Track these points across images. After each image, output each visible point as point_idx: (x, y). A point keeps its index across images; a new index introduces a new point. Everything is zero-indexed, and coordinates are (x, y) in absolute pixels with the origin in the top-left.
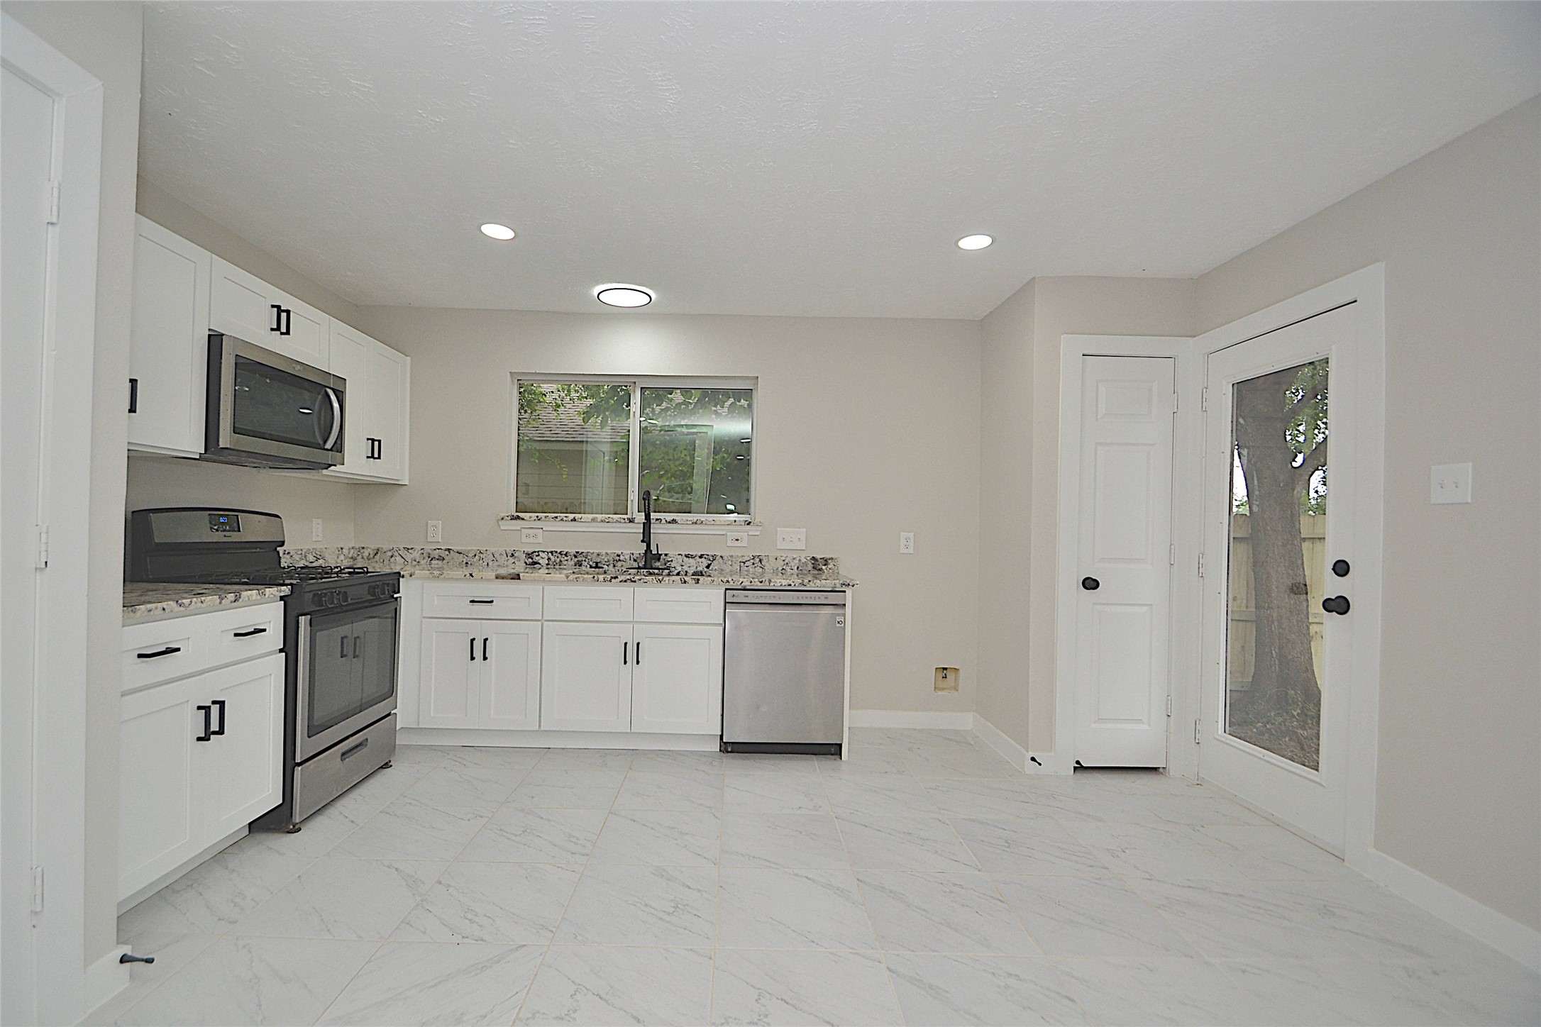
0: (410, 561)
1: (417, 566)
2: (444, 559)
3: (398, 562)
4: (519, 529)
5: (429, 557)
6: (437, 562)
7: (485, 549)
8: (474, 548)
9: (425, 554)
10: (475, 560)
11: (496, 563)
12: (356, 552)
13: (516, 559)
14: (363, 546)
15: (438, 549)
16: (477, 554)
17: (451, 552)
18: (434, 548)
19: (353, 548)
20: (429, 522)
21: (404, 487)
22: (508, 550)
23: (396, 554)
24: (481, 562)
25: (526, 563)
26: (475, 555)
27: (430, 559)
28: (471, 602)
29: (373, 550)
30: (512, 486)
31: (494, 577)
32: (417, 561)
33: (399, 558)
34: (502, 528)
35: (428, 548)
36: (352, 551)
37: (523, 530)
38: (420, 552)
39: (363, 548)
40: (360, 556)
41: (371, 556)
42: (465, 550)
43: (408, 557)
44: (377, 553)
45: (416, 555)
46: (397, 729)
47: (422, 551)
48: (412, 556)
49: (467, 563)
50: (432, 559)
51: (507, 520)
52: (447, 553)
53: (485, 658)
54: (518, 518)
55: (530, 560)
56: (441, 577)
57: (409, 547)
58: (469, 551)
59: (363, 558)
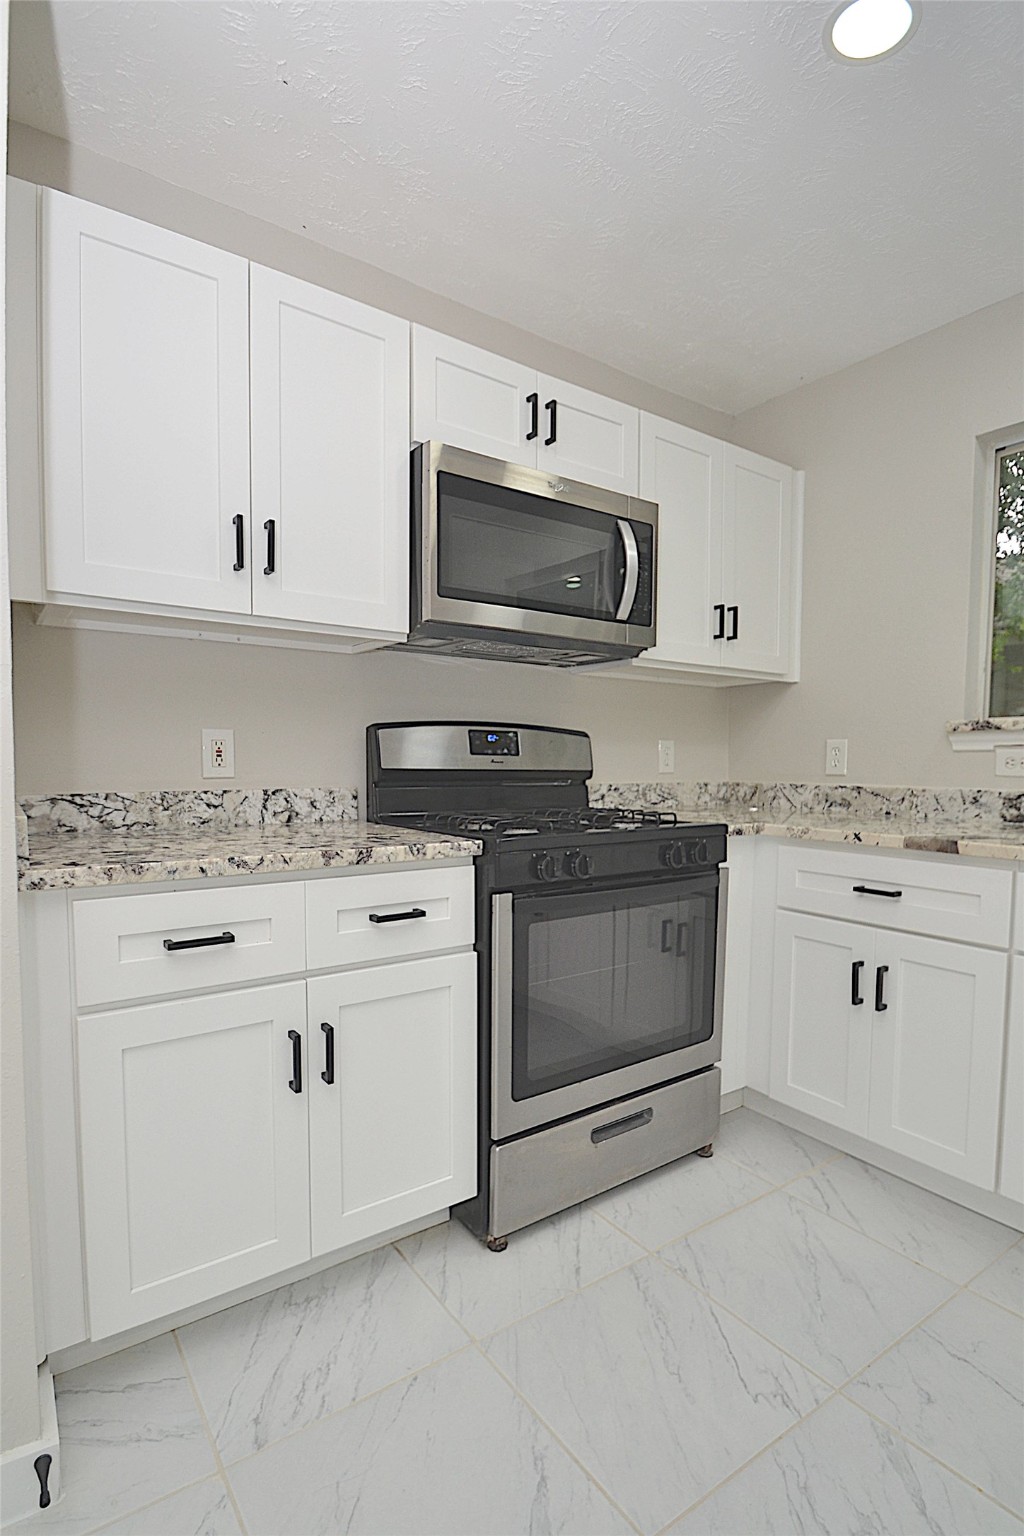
0: (799, 807)
1: (809, 815)
2: (849, 805)
3: (782, 808)
4: (992, 748)
5: (827, 801)
6: (839, 809)
7: (921, 788)
8: (901, 787)
9: (821, 796)
10: (903, 806)
11: (941, 816)
12: (729, 790)
13: (983, 808)
14: (737, 781)
15: (842, 787)
16: (907, 797)
17: (862, 792)
18: (835, 785)
19: (724, 784)
20: (829, 741)
21: (796, 685)
22: (966, 790)
23: (780, 794)
24: (914, 811)
25: (1003, 817)
26: (903, 799)
27: (828, 804)
28: (856, 889)
29: (751, 788)
30: (982, 666)
31: (903, 846)
32: (809, 806)
33: (783, 801)
34: (955, 748)
35: (827, 785)
36: (724, 789)
37: (998, 751)
38: (813, 792)
39: (738, 785)
40: (734, 797)
41: (748, 797)
42: (886, 790)
43: (797, 800)
44: (755, 792)
45: (807, 796)
46: (722, 1093)
47: (817, 790)
48: (802, 798)
49: (888, 813)
50: (831, 805)
51: (963, 732)
52: (855, 794)
54: (988, 726)
55: (1014, 812)
56: (805, 836)
57: (799, 784)
58: (892, 792)
59: (737, 799)
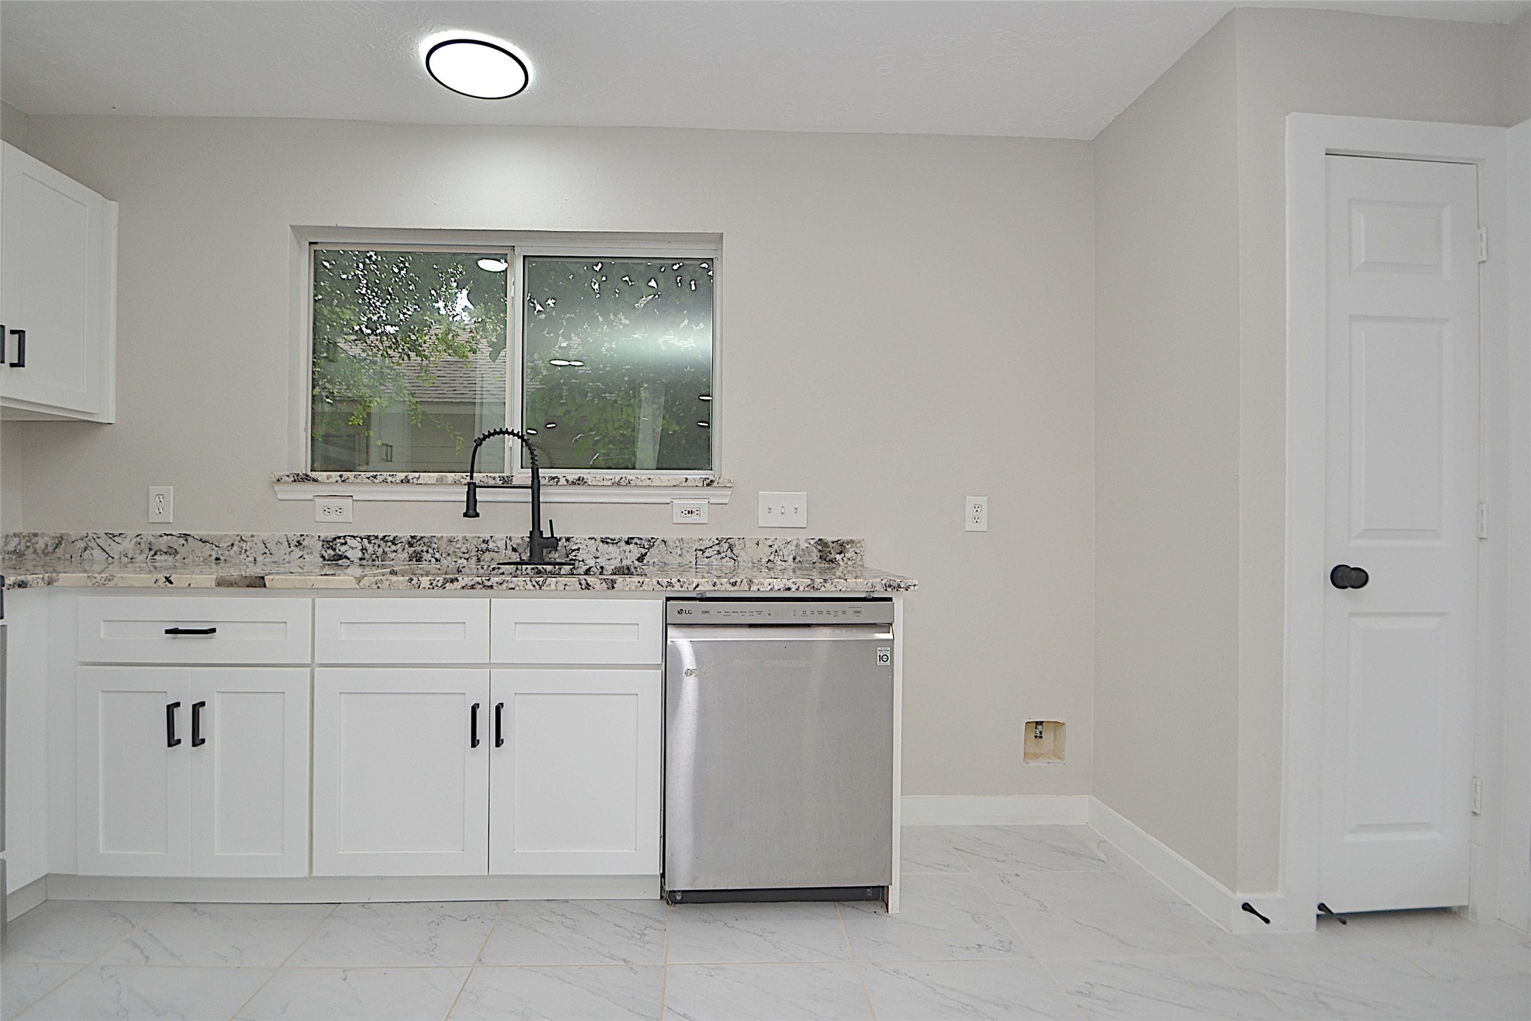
0: (117, 557)
1: (130, 565)
2: (176, 552)
3: (97, 559)
4: (311, 498)
5: (150, 550)
6: (164, 557)
7: (249, 534)
8: (230, 533)
9: (143, 545)
10: (232, 552)
11: (269, 559)
12: (23, 542)
13: (306, 550)
14: (35, 532)
15: (167, 535)
16: (237, 543)
17: (190, 539)
18: (159, 533)
19: (15, 535)
20: (150, 487)
21: (111, 426)
22: (290, 535)
23: (93, 544)
24: (243, 556)
25: (323, 557)
26: (232, 545)
27: (152, 553)
28: (168, 632)
29: (54, 538)
30: (302, 425)
31: (214, 585)
32: (130, 556)
33: (97, 552)
34: (280, 497)
35: (149, 533)
36: (16, 540)
37: (317, 500)
38: (134, 540)
39: (36, 535)
40: (31, 550)
41: (50, 549)
42: (215, 536)
43: (115, 550)
44: (60, 543)
45: (127, 545)
47: (138, 539)
48: (120, 548)
49: (217, 559)
50: (155, 554)
51: (286, 483)
52: (182, 541)
53: (197, 741)
54: (306, 478)
55: (331, 552)
56: (110, 584)
57: (116, 533)
58: (221, 538)
59: (35, 552)
